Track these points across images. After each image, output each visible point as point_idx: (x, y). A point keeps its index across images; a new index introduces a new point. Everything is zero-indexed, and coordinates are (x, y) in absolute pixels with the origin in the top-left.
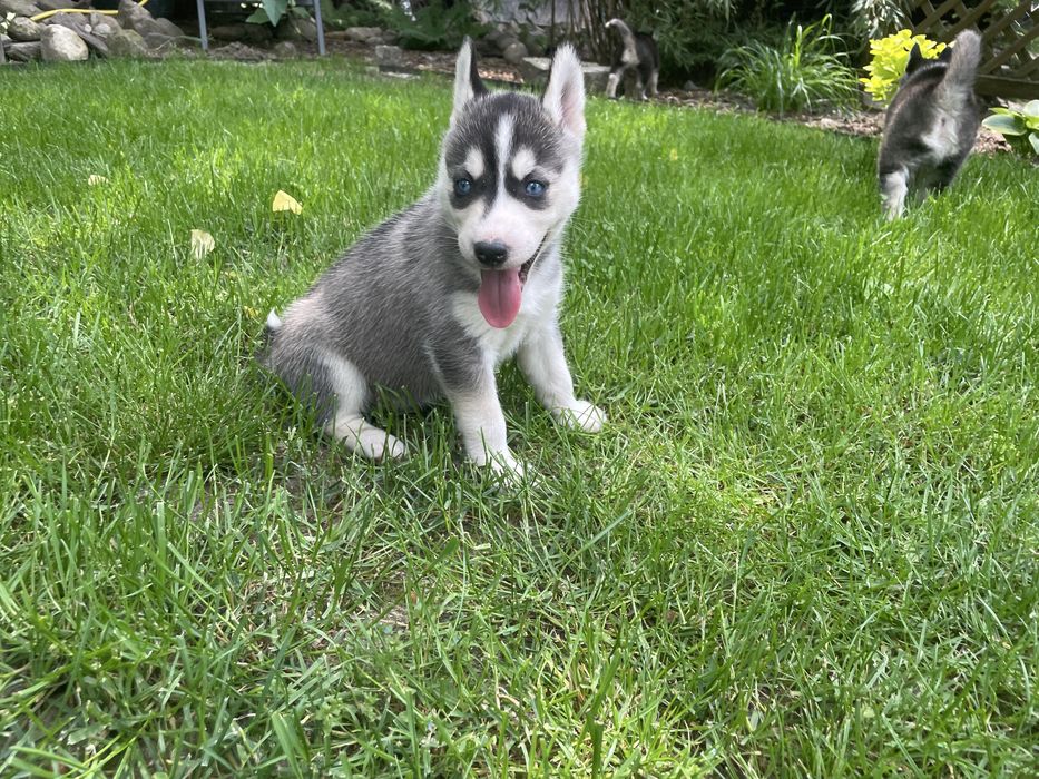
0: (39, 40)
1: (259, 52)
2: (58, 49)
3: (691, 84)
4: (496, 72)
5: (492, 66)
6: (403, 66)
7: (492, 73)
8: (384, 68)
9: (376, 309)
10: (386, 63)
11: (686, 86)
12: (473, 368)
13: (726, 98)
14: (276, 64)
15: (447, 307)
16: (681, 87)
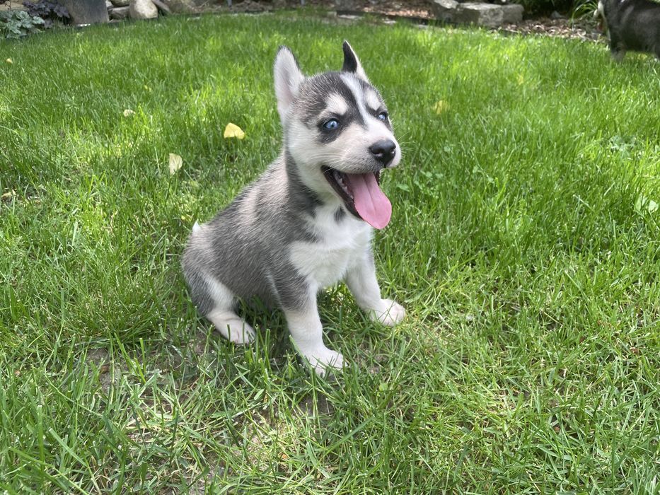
0: (128, 5)
1: (262, 6)
2: (139, 11)
3: (556, 14)
4: (416, 11)
5: (415, 6)
6: (354, 9)
7: (413, 11)
8: (340, 13)
9: (237, 254)
10: (342, 8)
11: (553, 15)
12: (301, 297)
13: (580, 25)
14: (271, 14)
15: (285, 254)
16: (549, 16)
